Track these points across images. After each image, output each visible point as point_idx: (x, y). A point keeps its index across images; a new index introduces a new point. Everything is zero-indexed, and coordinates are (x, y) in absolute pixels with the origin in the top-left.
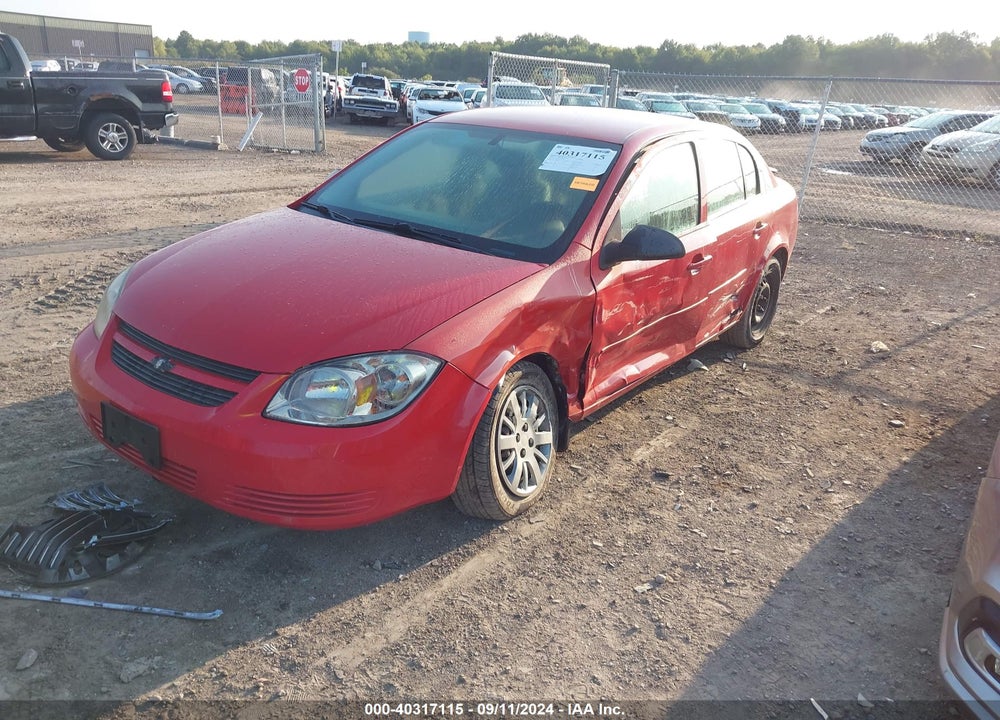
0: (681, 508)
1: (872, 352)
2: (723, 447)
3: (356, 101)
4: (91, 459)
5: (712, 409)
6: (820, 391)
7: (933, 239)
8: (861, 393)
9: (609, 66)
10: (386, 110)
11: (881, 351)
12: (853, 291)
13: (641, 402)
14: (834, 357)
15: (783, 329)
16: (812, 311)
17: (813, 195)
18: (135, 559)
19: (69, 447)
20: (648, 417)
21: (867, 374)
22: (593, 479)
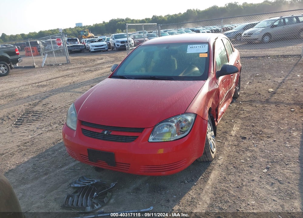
0: (257, 146)
1: (270, 92)
2: (253, 126)
3: (71, 46)
4: (71, 169)
5: (242, 116)
6: (266, 105)
7: (260, 59)
8: (277, 104)
9: (156, 24)
10: (81, 47)
11: (272, 91)
12: (251, 77)
14: (262, 95)
18: (111, 198)
19: (61, 167)
20: (227, 122)
21: (274, 98)
22: (226, 143)
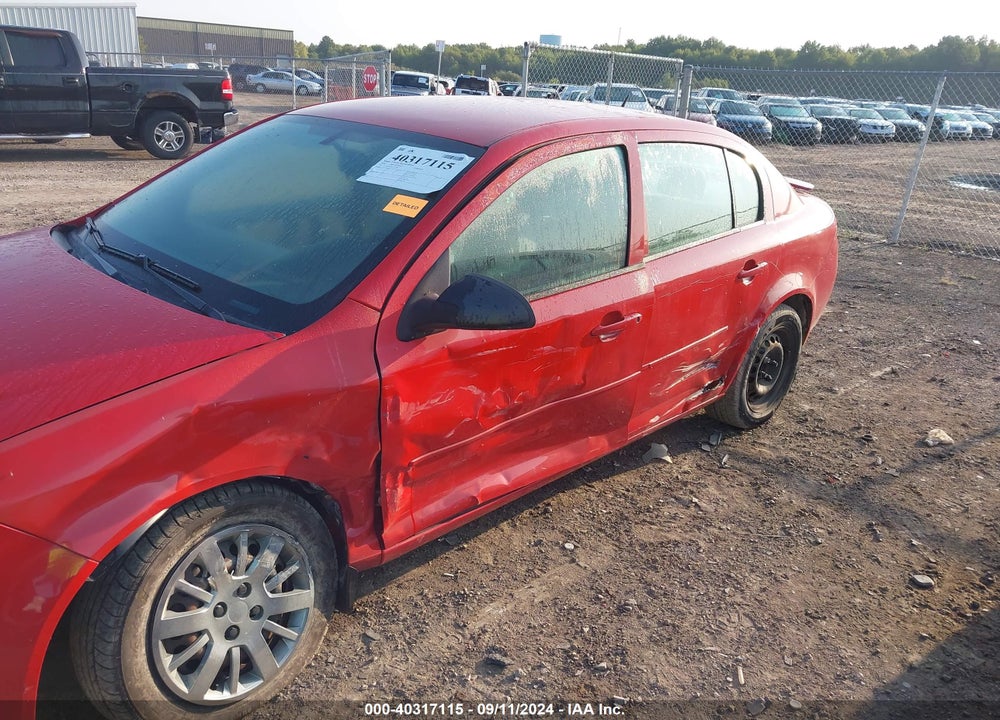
1: (926, 445)
5: (643, 533)
6: (821, 510)
8: (885, 518)
11: (940, 444)
12: (934, 345)
13: (546, 511)
14: (867, 449)
15: (811, 400)
16: (863, 372)
17: (928, 213)
20: (539, 542)
21: (906, 482)
